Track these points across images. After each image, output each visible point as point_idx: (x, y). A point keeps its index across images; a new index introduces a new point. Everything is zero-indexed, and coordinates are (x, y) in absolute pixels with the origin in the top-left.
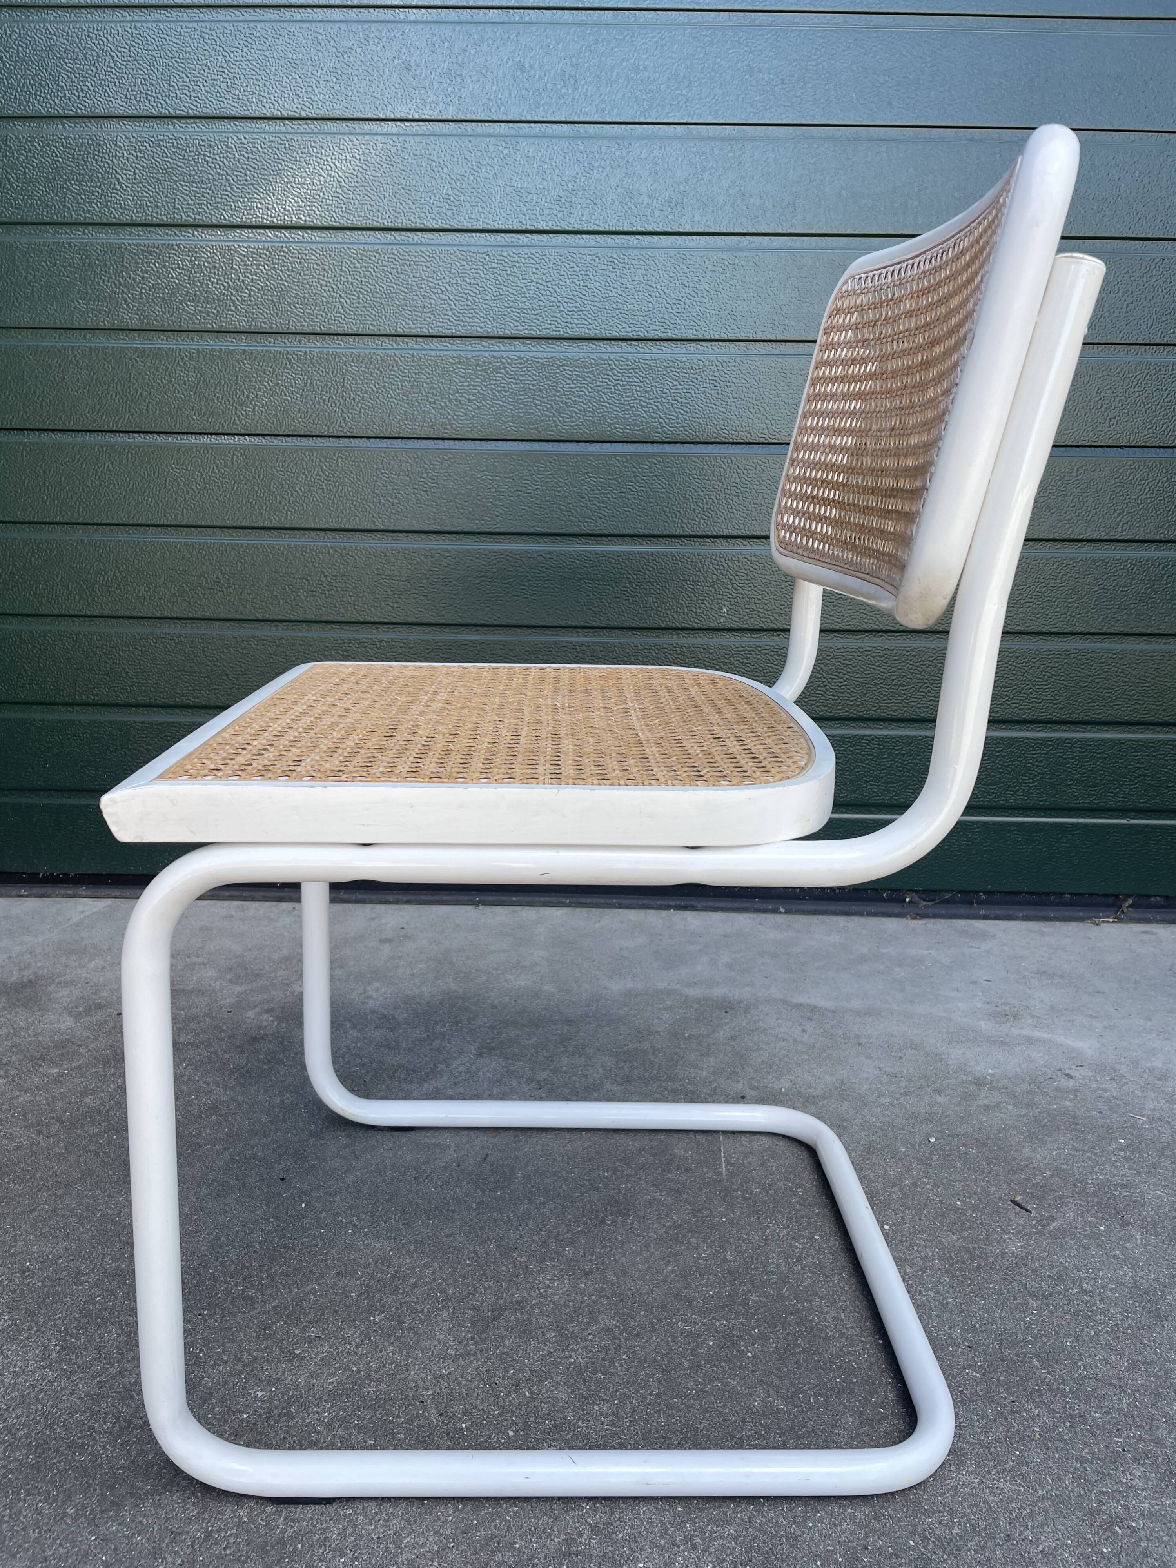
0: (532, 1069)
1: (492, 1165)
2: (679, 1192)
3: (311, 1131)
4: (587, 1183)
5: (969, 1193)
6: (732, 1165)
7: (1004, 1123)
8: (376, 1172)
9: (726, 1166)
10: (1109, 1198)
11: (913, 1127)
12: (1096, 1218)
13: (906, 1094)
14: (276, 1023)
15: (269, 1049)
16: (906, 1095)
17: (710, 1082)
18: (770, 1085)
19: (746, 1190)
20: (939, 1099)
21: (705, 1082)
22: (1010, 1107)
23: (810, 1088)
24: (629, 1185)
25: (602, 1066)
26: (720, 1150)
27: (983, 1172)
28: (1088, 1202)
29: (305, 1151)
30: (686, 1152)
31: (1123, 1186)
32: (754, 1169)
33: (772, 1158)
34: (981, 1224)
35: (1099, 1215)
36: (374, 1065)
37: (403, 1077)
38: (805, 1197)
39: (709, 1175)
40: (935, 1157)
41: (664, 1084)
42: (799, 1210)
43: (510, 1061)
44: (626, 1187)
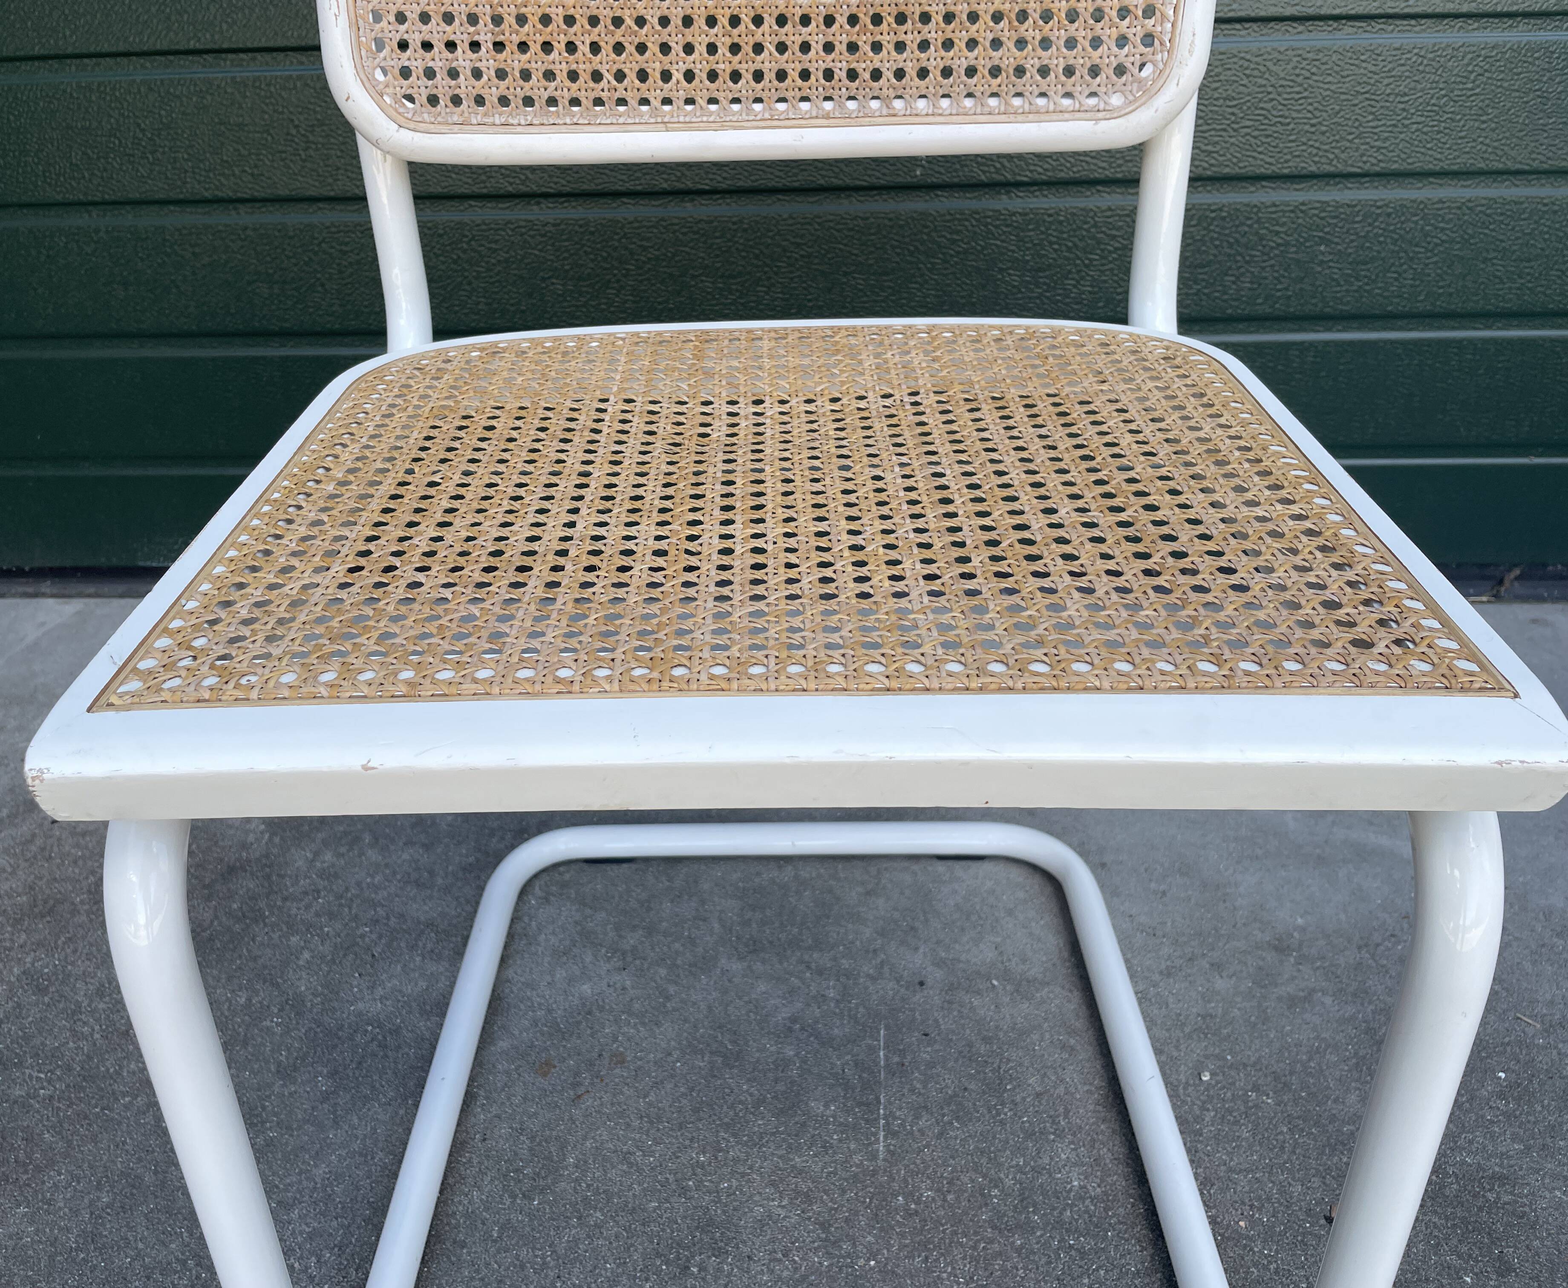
0: (617, 928)
1: (532, 1138)
2: (808, 1198)
3: (279, 1064)
4: (671, 1178)
5: (1259, 1198)
6: (895, 1134)
7: (1317, 1038)
8: (361, 1155)
9: (885, 1137)
10: (1481, 1209)
11: (1177, 1048)
12: (1460, 1256)
13: (1168, 973)
14: (267, 836)
15: (248, 890)
16: (1169, 975)
17: (875, 951)
18: (963, 957)
19: (911, 1194)
20: (1220, 984)
21: (867, 952)
22: (1328, 1000)
23: (1024, 961)
24: (735, 1183)
25: (720, 919)
26: (879, 1102)
27: (1282, 1148)
28: (1447, 1219)
29: (264, 1108)
30: (827, 1106)
31: (1502, 1179)
32: (927, 1146)
33: (958, 1119)
34: (1276, 1272)
35: (1464, 1249)
36: (393, 920)
37: (429, 946)
38: (1003, 1208)
39: (857, 1158)
40: (1209, 1116)
41: (806, 957)
42: (991, 1241)
43: (588, 911)
44: (730, 1187)
